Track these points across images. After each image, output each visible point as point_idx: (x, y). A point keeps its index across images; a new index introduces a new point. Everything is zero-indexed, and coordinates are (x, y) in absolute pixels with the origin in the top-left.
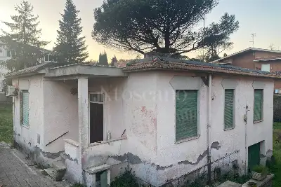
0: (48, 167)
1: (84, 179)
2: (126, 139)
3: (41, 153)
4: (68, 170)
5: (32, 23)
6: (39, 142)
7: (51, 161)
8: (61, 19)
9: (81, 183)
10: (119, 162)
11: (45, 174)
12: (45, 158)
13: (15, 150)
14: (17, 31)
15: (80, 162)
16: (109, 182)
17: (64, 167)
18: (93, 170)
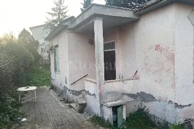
0: (73, 102)
1: (102, 112)
2: (138, 79)
3: (68, 91)
4: (88, 104)
5: (64, 11)
6: (66, 83)
7: (75, 98)
8: (82, 7)
9: (99, 116)
10: (132, 99)
11: (71, 107)
12: (71, 95)
13: (52, 90)
14: (55, 18)
15: (98, 97)
16: (124, 117)
17: (84, 102)
18: (109, 104)
